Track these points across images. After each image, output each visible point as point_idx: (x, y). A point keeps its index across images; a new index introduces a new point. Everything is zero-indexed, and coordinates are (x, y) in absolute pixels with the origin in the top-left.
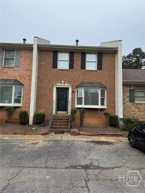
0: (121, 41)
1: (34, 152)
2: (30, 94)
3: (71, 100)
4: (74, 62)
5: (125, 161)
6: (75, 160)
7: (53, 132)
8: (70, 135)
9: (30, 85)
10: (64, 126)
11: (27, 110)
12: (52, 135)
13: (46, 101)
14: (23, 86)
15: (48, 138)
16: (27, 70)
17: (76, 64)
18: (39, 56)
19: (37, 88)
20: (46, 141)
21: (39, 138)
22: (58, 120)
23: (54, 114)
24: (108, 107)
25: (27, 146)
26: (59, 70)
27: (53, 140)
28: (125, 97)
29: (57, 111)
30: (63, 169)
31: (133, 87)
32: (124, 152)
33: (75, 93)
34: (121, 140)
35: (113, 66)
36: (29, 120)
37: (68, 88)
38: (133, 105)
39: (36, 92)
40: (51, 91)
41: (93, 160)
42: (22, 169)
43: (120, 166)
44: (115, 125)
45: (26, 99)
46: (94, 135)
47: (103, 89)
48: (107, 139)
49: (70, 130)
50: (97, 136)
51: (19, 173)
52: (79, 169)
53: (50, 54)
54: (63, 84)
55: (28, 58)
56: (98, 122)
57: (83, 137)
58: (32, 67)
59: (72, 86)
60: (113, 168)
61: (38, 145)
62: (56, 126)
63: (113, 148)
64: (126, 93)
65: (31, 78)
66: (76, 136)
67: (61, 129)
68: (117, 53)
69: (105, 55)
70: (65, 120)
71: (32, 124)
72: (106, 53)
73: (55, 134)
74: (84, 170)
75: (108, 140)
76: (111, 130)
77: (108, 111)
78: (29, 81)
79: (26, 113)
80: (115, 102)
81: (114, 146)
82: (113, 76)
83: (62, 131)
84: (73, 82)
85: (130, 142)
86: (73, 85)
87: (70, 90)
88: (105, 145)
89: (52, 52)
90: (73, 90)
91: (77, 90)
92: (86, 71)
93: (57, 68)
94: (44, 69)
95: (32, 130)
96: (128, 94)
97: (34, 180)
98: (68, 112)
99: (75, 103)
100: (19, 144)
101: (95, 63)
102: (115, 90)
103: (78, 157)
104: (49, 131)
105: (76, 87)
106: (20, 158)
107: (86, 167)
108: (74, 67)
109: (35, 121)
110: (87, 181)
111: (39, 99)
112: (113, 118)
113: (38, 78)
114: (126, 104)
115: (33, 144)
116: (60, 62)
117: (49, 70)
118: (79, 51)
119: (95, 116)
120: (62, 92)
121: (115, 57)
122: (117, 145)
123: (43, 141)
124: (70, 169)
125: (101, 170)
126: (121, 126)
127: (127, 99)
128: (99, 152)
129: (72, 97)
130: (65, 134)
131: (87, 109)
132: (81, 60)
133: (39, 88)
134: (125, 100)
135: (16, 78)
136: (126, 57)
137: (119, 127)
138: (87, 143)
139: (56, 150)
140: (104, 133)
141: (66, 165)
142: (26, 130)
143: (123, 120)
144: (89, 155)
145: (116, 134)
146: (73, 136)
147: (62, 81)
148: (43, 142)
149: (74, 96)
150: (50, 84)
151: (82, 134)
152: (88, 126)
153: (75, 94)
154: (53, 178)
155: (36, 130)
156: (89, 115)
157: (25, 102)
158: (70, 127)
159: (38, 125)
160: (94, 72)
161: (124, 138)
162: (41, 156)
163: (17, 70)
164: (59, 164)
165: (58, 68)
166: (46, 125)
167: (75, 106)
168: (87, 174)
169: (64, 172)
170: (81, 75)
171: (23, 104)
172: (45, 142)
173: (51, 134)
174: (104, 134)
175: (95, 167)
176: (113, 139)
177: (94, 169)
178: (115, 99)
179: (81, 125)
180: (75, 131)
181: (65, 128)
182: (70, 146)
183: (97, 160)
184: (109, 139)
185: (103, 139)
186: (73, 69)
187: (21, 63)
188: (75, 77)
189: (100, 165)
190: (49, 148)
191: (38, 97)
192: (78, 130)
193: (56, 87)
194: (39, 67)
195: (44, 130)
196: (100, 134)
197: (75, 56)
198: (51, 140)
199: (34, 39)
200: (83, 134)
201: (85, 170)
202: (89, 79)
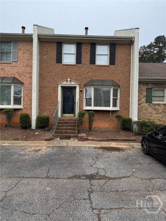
0: (139, 28)
1: (35, 160)
2: (31, 94)
3: (78, 101)
4: (82, 56)
5: (134, 170)
6: (79, 169)
7: (59, 137)
8: (77, 140)
9: (31, 84)
10: (71, 130)
11: (28, 113)
12: (57, 141)
13: (50, 102)
14: (23, 85)
15: (52, 144)
16: (27, 66)
17: (84, 58)
18: (40, 49)
19: (39, 87)
20: (50, 147)
21: (43, 144)
22: (64, 124)
23: (60, 117)
24: (121, 108)
25: (29, 154)
26: (64, 65)
27: (57, 146)
28: (141, 97)
29: (63, 114)
30: (66, 179)
31: (150, 85)
32: (135, 159)
33: (83, 93)
34: (133, 146)
35: (128, 60)
36: (31, 123)
37: (75, 88)
38: (150, 106)
39: (38, 92)
40: (55, 90)
41: (99, 169)
42: (21, 180)
43: (129, 176)
44: (128, 129)
45: (27, 100)
46: (104, 140)
47: (116, 88)
48: (117, 144)
49: (77, 135)
50: (108, 142)
51: (17, 183)
52: (83, 179)
53: (54, 46)
54: (69, 82)
55: (27, 52)
56: (110, 125)
57: (91, 143)
58: (32, 63)
59: (79, 85)
60: (120, 178)
61: (40, 152)
62: (61, 131)
63: (124, 156)
64: (142, 93)
65: (32, 75)
66: (83, 142)
67: (67, 134)
68: (133, 44)
69: (119, 47)
70: (72, 124)
71: (35, 129)
72: (120, 44)
73: (60, 139)
74: (88, 180)
75: (118, 146)
76: (123, 135)
77: (121, 113)
78: (29, 79)
79: (27, 116)
80: (129, 102)
81: (124, 153)
82: (128, 72)
83: (68, 136)
84: (81, 80)
85: (143, 149)
86: (81, 83)
87: (78, 90)
88: (115, 151)
89: (56, 43)
90: (81, 89)
91: (86, 89)
92: (96, 66)
93: (61, 63)
94: (47, 65)
95: (34, 135)
96: (145, 94)
97: (33, 191)
98: (75, 116)
99: (83, 104)
100: (19, 152)
101: (107, 56)
102: (130, 89)
103: (83, 166)
104: (53, 137)
105: (85, 86)
106: (20, 167)
107: (91, 177)
108: (82, 62)
109: (38, 126)
110: (90, 192)
111: (41, 99)
112: (126, 121)
113: (40, 76)
114: (142, 105)
115: (35, 151)
116: (65, 55)
117: (52, 65)
118: (88, 42)
119: (106, 119)
120: (68, 92)
121: (131, 49)
122: (129, 151)
123: (46, 147)
124: (73, 179)
125: (107, 180)
126: (135, 131)
127: (144, 100)
128: (107, 160)
129: (79, 98)
130: (71, 139)
131: (97, 112)
132: (91, 53)
133: (41, 87)
134: (140, 101)
135: (14, 75)
136: (146, 47)
137: (132, 131)
138: (95, 150)
139: (60, 158)
140: (116, 138)
141: (69, 175)
142: (28, 135)
143: (137, 123)
144: (95, 163)
145: (129, 139)
146: (80, 142)
147: (68, 78)
148: (46, 149)
149: (82, 97)
150: (54, 83)
151: (90, 140)
152: (98, 130)
153: (83, 95)
154: (54, 190)
155: (39, 135)
156: (99, 118)
157: (26, 103)
158: (77, 131)
159: (42, 130)
160: (105, 67)
161: (138, 144)
162: (42, 165)
163: (15, 66)
164: (62, 174)
165: (63, 63)
166: (50, 129)
167: (83, 108)
168: (91, 185)
169: (66, 183)
170: (90, 71)
171: (23, 106)
172: (49, 149)
173: (56, 139)
174: (115, 140)
175: (100, 177)
176: (124, 145)
177: (100, 179)
178: (129, 99)
179: (90, 129)
180: (83, 136)
181: (72, 133)
182: (76, 153)
183: (104, 169)
184: (120, 145)
185: (113, 144)
186: (80, 64)
187: (19, 58)
188: (83, 74)
189: (106, 175)
190: (52, 156)
191: (41, 98)
192: (86, 135)
193: (61, 86)
194: (41, 62)
195: (49, 135)
196: (111, 139)
197: (82, 48)
198: (55, 146)
199: (34, 28)
200: (92, 140)
201: (90, 180)
202: (99, 76)
